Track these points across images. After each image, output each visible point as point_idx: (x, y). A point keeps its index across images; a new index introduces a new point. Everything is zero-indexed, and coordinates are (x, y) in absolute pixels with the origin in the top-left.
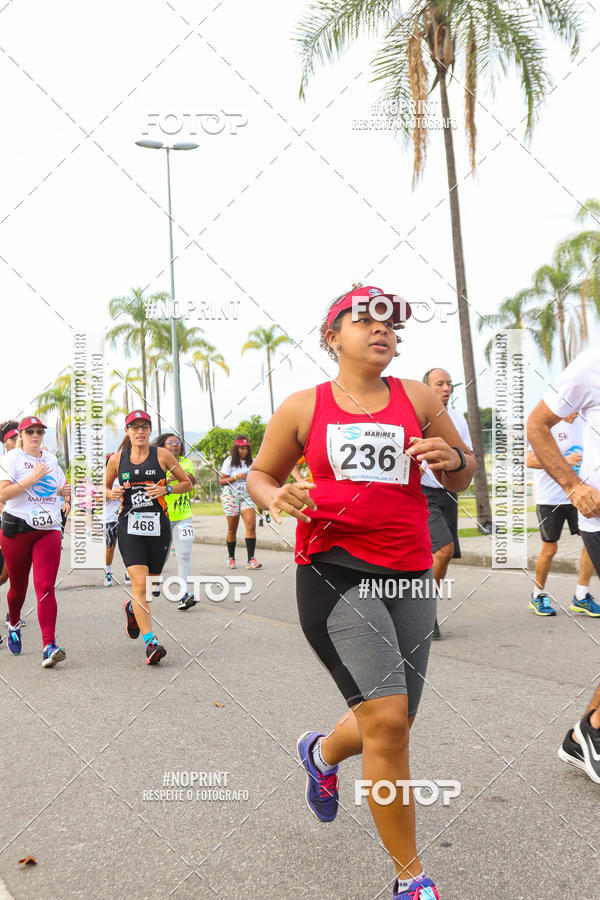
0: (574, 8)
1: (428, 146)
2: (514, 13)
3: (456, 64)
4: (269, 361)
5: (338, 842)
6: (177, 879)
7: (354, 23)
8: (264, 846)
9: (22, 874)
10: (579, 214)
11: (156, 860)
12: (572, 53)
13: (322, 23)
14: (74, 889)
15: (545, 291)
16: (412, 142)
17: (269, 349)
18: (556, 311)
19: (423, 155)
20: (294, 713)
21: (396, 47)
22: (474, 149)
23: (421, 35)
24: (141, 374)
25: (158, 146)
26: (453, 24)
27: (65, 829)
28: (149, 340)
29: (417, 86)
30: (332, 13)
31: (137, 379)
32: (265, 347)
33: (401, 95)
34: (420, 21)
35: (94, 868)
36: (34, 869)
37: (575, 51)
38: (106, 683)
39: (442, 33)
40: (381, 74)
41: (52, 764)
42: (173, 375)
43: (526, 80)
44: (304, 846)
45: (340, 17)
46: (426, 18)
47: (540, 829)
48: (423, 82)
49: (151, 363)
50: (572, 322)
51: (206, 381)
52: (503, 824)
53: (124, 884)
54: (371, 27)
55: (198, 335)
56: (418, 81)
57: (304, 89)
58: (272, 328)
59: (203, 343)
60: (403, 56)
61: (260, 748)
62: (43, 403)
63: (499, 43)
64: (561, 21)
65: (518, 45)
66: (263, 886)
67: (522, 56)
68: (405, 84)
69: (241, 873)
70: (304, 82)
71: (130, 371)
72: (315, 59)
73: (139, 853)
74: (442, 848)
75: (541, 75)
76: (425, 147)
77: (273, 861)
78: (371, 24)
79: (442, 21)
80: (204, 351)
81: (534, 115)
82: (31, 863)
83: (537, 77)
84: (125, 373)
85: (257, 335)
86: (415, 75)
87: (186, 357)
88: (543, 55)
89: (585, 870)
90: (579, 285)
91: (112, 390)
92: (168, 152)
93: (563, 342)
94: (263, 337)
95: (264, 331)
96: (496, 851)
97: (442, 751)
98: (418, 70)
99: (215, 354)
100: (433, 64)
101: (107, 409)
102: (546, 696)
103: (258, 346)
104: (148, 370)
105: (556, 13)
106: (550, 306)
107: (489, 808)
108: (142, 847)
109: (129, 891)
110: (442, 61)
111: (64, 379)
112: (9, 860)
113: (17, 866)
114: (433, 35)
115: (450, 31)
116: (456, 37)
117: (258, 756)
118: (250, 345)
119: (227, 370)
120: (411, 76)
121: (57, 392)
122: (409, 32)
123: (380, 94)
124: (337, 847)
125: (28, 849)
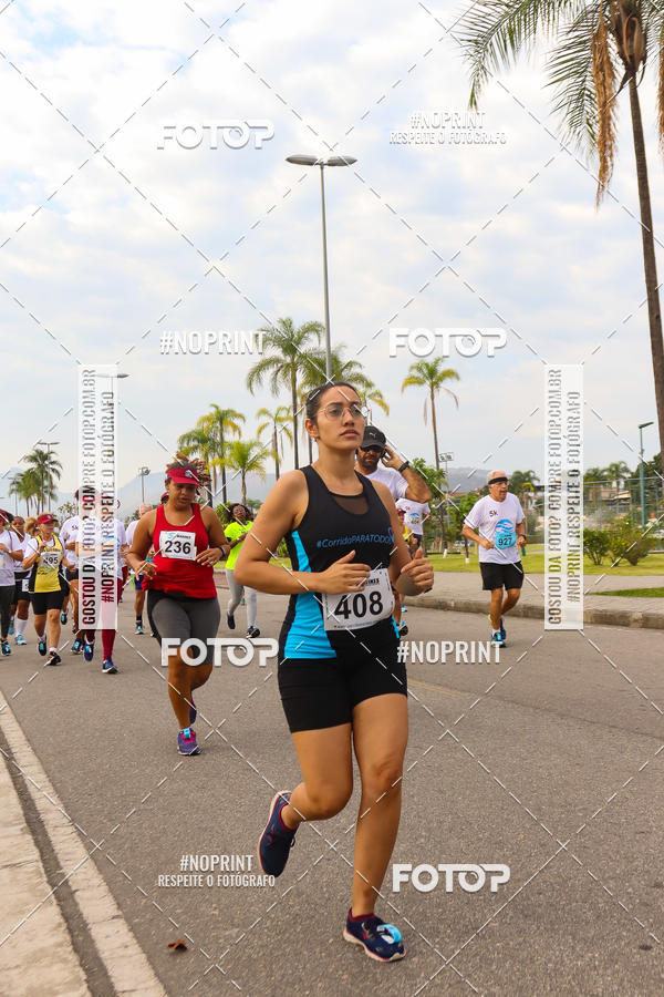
1: (614, 153)
3: (649, 60)
4: (433, 399)
5: (521, 939)
6: (341, 972)
7: (532, 18)
8: (437, 940)
9: (171, 959)
11: (318, 950)
13: (495, 20)
17: (432, 386)
19: (609, 163)
20: (468, 792)
21: (580, 43)
23: (608, 28)
24: (292, 414)
25: (310, 162)
26: (645, 16)
27: (216, 912)
28: (300, 377)
29: (603, 86)
30: (507, 9)
31: (287, 419)
32: (428, 382)
33: (585, 97)
34: (607, 13)
35: (250, 956)
36: (185, 955)
38: (258, 753)
39: (631, 26)
40: (563, 75)
44: (482, 942)
45: (516, 12)
46: (613, 9)
48: (609, 80)
53: (283, 976)
54: (551, 27)
55: (355, 370)
56: (604, 81)
57: (476, 95)
58: (437, 361)
59: (360, 379)
60: (587, 53)
61: (429, 830)
62: (185, 445)
68: (590, 85)
69: (412, 970)
70: (476, 88)
71: (280, 409)
72: (488, 64)
73: (298, 942)
74: (643, 952)
76: (611, 156)
78: (551, 18)
79: (633, 12)
80: (361, 388)
82: (181, 948)
84: (273, 412)
85: (420, 369)
86: (601, 74)
91: (260, 432)
92: (322, 168)
94: (425, 371)
95: (427, 365)
97: (638, 841)
98: (604, 68)
100: (621, 61)
101: (254, 453)
103: (421, 383)
104: (299, 408)
108: (302, 936)
109: (288, 982)
110: (631, 57)
111: (208, 419)
112: (157, 943)
113: (165, 951)
114: (621, 28)
115: (641, 23)
116: (647, 30)
117: (428, 839)
118: (411, 381)
119: (386, 407)
120: (596, 76)
121: (200, 433)
122: (593, 26)
123: (562, 97)
124: (520, 944)
125: (177, 933)
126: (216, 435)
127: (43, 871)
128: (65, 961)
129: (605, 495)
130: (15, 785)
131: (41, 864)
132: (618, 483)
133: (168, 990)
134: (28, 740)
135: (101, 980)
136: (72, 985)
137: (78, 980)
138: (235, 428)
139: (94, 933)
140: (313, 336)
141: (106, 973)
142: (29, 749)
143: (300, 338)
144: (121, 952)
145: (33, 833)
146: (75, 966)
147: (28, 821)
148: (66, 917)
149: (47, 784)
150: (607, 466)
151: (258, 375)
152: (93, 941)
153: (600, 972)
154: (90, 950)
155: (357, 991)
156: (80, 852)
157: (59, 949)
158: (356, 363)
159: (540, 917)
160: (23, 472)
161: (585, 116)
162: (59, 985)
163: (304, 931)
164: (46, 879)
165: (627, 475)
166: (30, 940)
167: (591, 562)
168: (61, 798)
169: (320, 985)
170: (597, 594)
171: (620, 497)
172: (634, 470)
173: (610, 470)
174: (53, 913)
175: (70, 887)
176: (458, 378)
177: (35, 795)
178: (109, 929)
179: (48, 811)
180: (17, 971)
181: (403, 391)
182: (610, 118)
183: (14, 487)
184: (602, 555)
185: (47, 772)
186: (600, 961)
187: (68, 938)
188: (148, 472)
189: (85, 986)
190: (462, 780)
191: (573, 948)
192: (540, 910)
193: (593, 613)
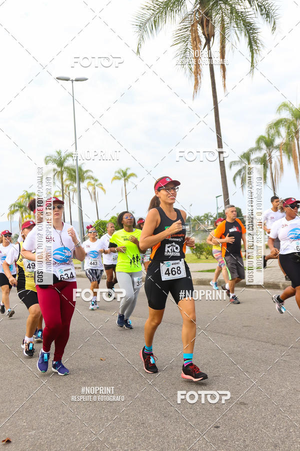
0: (273, 8)
2: (243, 10)
3: (215, 36)
4: (125, 186)
5: (163, 427)
8: (126, 430)
9: (4, 447)
10: (278, 110)
11: (72, 438)
12: (273, 30)
13: (148, 16)
15: (262, 149)
16: (193, 75)
17: (125, 180)
18: (268, 158)
19: (199, 81)
21: (185, 28)
22: (225, 79)
23: (197, 22)
24: (61, 194)
25: (67, 80)
26: (213, 17)
27: (25, 424)
28: (65, 176)
29: (196, 47)
30: (153, 12)
32: (123, 179)
33: (187, 52)
34: (197, 15)
35: (40, 443)
36: (10, 445)
37: (274, 29)
39: (208, 21)
40: (178, 42)
41: (18, 391)
42: (77, 194)
43: (250, 44)
44: (146, 430)
45: (157, 14)
46: (200, 13)
47: (264, 418)
48: (199, 45)
49: (66, 188)
50: (276, 164)
51: (94, 196)
52: (245, 416)
54: (173, 19)
55: (89, 174)
56: (196, 45)
57: (139, 49)
58: (127, 170)
59: (92, 178)
60: (188, 33)
61: (123, 381)
62: (13, 209)
63: (236, 26)
64: (267, 14)
65: (245, 26)
67: (248, 32)
68: (189, 46)
69: (115, 444)
70: (139, 46)
71: (56, 192)
72: (145, 36)
73: (63, 435)
74: (216, 429)
75: (258, 41)
76: (200, 78)
77: (131, 437)
78: (173, 17)
79: (208, 15)
80: (93, 182)
81: (255, 61)
82: (8, 441)
83: (256, 42)
85: (119, 173)
86: (195, 42)
87: (83, 185)
88: (258, 31)
89: (286, 438)
90: (279, 145)
92: (72, 82)
93: (272, 174)
94: (122, 174)
95: (122, 171)
96: (242, 430)
97: (214, 380)
98: (196, 39)
99: (98, 183)
100: (203, 36)
102: (266, 351)
103: (120, 179)
104: (64, 192)
105: (264, 10)
106: (265, 156)
107: (238, 408)
108: (64, 432)
110: (208, 35)
111: (22, 197)
113: (1, 444)
114: (203, 21)
115: (212, 20)
116: (214, 23)
117: (122, 384)
118: (116, 178)
119: (104, 190)
121: (19, 204)
122: (191, 21)
123: (177, 52)
125: (7, 435)
129: (202, 228)
132: (208, 222)
140: (70, 159)
143: (64, 160)
150: (203, 215)
158: (90, 171)
159: (171, 417)
163: (65, 430)
165: (212, 219)
167: (197, 257)
170: (199, 271)
171: (209, 228)
172: (215, 216)
173: (204, 216)
176: (136, 176)
181: (112, 182)
184: (201, 254)
191: (186, 429)
192: (171, 414)
193: (197, 280)
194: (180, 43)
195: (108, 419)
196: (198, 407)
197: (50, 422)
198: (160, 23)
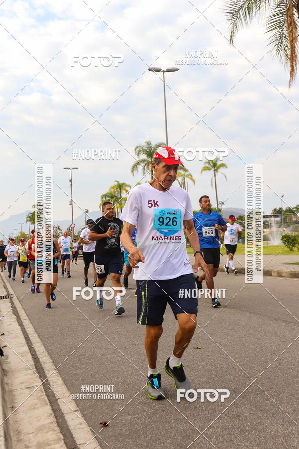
1: (297, 63)
4: (215, 176)
5: (259, 421)
6: (177, 436)
7: (258, 3)
11: (167, 425)
13: (241, 4)
14: (127, 438)
16: (289, 61)
17: (215, 171)
19: (295, 68)
21: (281, 13)
23: (293, 6)
25: (159, 71)
27: (121, 408)
29: (291, 33)
32: (213, 169)
33: (283, 38)
35: (136, 428)
36: (107, 428)
38: (139, 337)
40: (273, 28)
44: (241, 422)
48: (294, 30)
51: (184, 186)
53: (151, 437)
54: (267, 5)
56: (292, 30)
57: (233, 37)
58: (216, 160)
59: (182, 168)
60: (284, 18)
61: (216, 371)
62: (104, 199)
66: (221, 442)
68: (285, 32)
70: (232, 34)
72: (239, 24)
73: (158, 422)
76: (296, 64)
78: (267, 3)
80: (183, 172)
82: (105, 424)
85: (209, 163)
92: (164, 73)
94: (211, 164)
95: (212, 161)
98: (291, 25)
103: (209, 169)
108: (160, 419)
109: (153, 440)
111: (113, 187)
112: (95, 422)
113: (99, 426)
117: (216, 375)
118: (206, 168)
119: (192, 179)
120: (288, 28)
121: (110, 193)
122: (287, 5)
123: (272, 38)
124: (259, 423)
125: (104, 418)
126: (117, 194)
127: (43, 390)
128: (54, 430)
129: (294, 219)
130: (30, 351)
131: (42, 387)
133: (100, 444)
134: (36, 331)
135: (70, 439)
136: (57, 441)
137: (59, 439)
138: (126, 191)
139: (66, 418)
141: (72, 436)
142: (37, 335)
144: (79, 426)
145: (39, 373)
146: (58, 433)
147: (37, 368)
148: (54, 410)
149: (45, 351)
150: (295, 206)
151: (136, 167)
152: (66, 421)
153: (296, 435)
154: (65, 426)
155: (185, 444)
156: (60, 381)
157: (51, 425)
159: (267, 411)
160: (32, 212)
161: (283, 47)
162: (51, 441)
163: (161, 417)
164: (45, 393)
166: (38, 421)
167: (288, 249)
168: (51, 357)
169: (168, 441)
170: (291, 264)
173: (296, 208)
174: (48, 409)
175: (55, 397)
176: (226, 167)
177: (40, 356)
178: (73, 416)
179: (45, 363)
180: (32, 435)
181: (201, 172)
182: (294, 47)
183: (28, 219)
184: (293, 246)
185: (45, 346)
186: (295, 431)
187: (55, 420)
188: (87, 211)
189: (63, 441)
190: (231, 349)
191: (283, 425)
192: (267, 408)
193: (290, 272)
194: (275, 29)
195: (202, 409)
196: (295, 403)
197: (145, 408)
198: (254, 10)
